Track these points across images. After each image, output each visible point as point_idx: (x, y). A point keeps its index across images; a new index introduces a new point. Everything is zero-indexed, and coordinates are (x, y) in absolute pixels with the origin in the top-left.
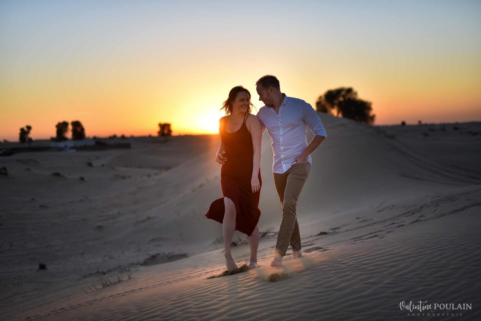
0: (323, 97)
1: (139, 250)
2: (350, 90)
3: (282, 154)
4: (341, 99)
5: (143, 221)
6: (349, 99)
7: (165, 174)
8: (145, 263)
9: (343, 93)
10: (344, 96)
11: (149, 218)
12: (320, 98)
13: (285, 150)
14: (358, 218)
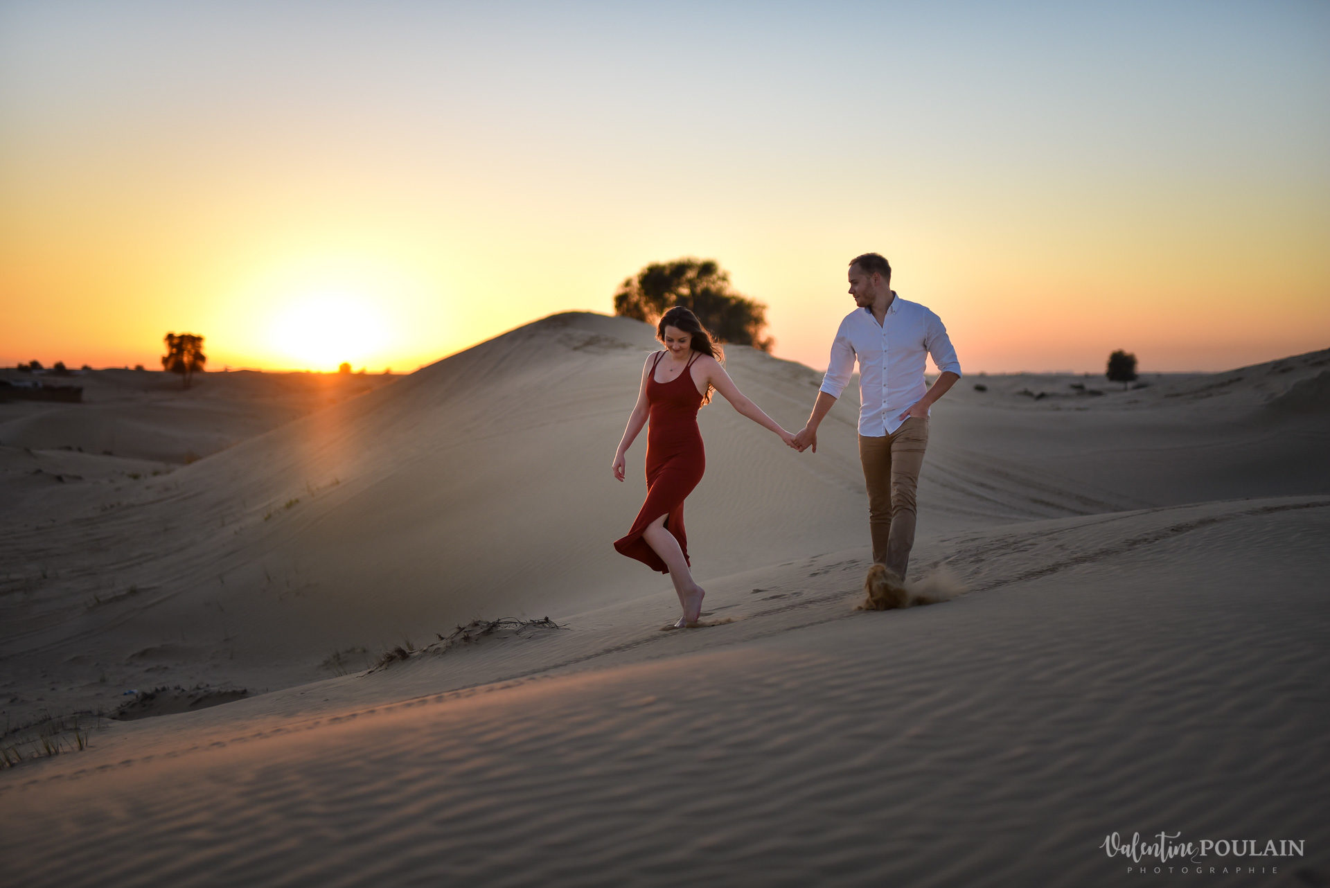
0: (636, 284)
1: (103, 681)
2: (707, 269)
3: (885, 402)
4: (685, 291)
5: (117, 599)
6: (706, 292)
7: (181, 473)
8: (122, 715)
9: (691, 274)
10: (692, 284)
11: (133, 592)
12: (628, 284)
13: (889, 394)
14: (757, 591)
